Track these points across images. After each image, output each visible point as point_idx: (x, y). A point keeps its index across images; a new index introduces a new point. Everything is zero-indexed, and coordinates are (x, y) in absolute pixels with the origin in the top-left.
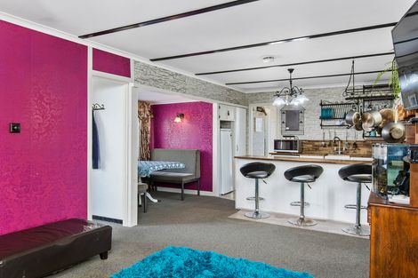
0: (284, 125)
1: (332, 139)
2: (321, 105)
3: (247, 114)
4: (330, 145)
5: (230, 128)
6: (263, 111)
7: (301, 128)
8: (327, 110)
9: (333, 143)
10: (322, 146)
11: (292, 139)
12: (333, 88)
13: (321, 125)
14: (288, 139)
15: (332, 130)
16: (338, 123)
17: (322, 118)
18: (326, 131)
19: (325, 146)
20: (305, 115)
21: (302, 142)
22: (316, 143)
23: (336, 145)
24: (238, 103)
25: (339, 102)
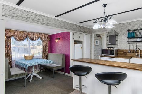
0: (108, 42)
1: (135, 49)
2: (128, 31)
3: (91, 37)
4: (133, 52)
5: (81, 44)
6: (100, 36)
7: (116, 43)
8: (131, 33)
9: (135, 51)
10: (128, 52)
11: (112, 49)
12: (135, 21)
13: (128, 42)
14: (110, 49)
15: (135, 44)
16: (138, 40)
17: (129, 38)
18: (131, 45)
19: (130, 53)
20: (119, 37)
21: (117, 51)
22: (125, 51)
23: (137, 52)
24: (86, 33)
25: (139, 28)
